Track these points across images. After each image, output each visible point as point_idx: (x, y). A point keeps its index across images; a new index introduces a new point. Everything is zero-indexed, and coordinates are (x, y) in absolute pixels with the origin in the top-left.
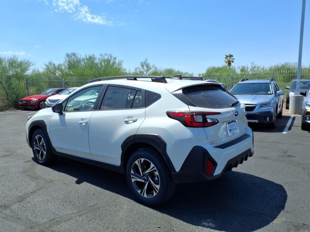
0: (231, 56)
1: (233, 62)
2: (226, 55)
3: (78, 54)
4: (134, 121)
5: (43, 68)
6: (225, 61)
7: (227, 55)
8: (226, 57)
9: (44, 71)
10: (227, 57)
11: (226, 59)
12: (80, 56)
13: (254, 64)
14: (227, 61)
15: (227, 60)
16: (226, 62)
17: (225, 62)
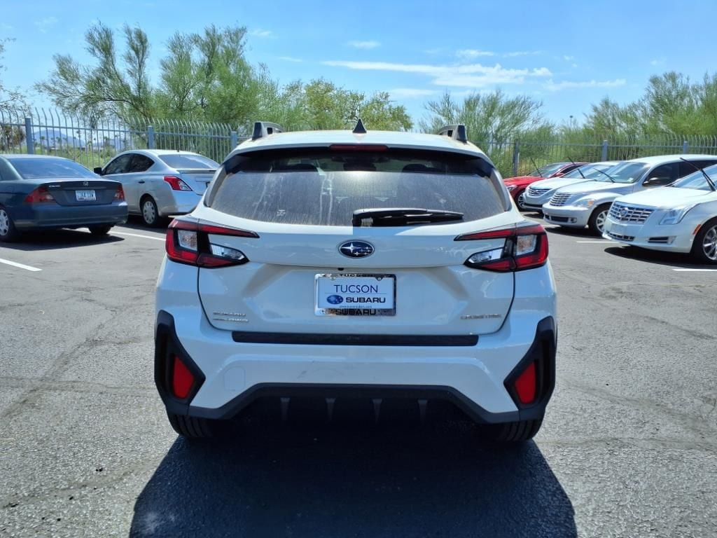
3: (681, 74)
5: (586, 116)
9: (589, 122)
12: (688, 79)
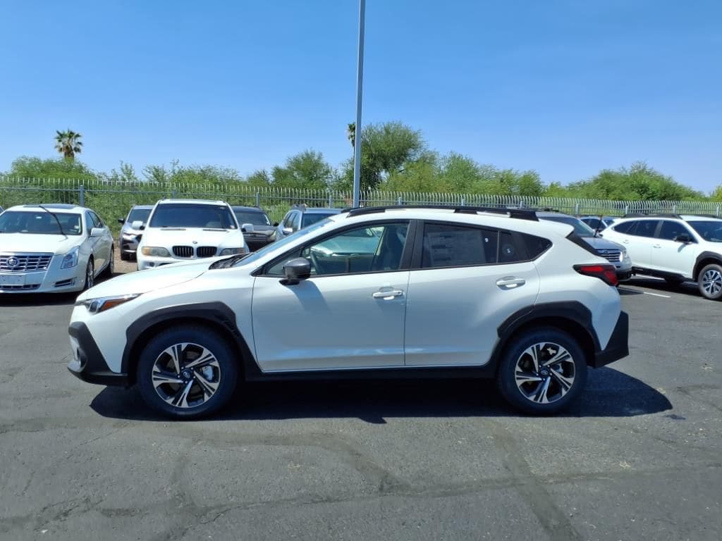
0: (71, 135)
1: (77, 150)
2: (58, 133)
4: (520, 284)
6: (56, 147)
7: (61, 132)
8: (58, 135)
10: (61, 136)
11: (60, 141)
13: (179, 165)
14: (62, 146)
15: (63, 143)
16: (61, 150)
17: (57, 149)
